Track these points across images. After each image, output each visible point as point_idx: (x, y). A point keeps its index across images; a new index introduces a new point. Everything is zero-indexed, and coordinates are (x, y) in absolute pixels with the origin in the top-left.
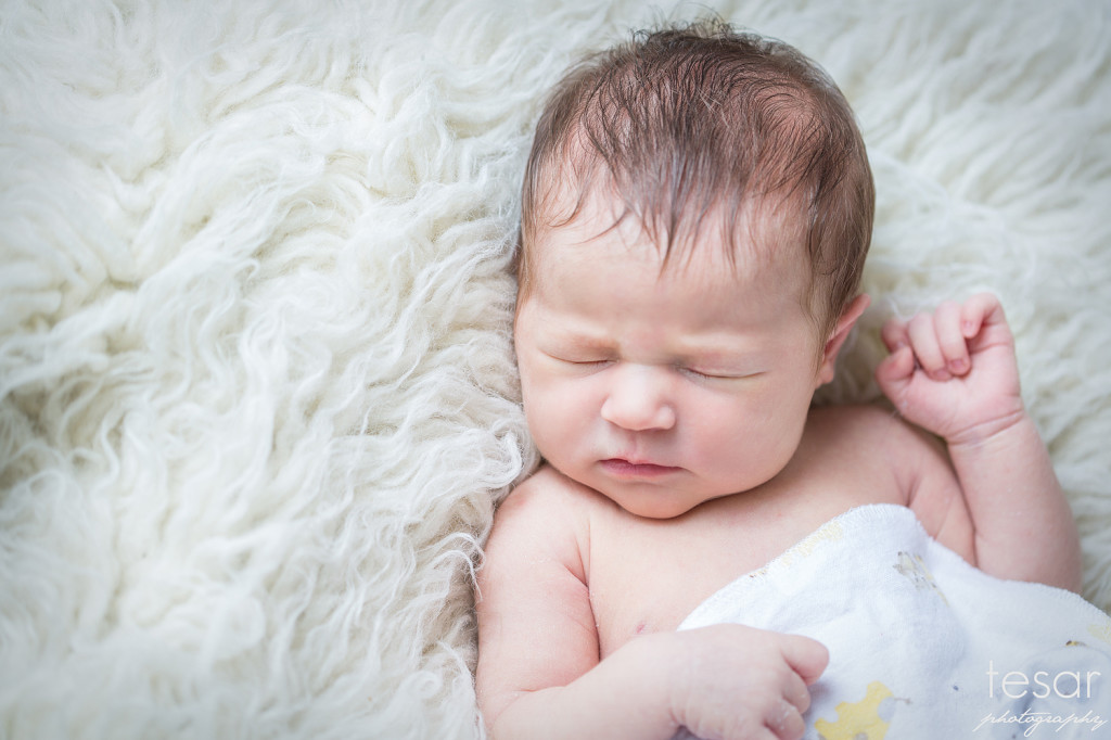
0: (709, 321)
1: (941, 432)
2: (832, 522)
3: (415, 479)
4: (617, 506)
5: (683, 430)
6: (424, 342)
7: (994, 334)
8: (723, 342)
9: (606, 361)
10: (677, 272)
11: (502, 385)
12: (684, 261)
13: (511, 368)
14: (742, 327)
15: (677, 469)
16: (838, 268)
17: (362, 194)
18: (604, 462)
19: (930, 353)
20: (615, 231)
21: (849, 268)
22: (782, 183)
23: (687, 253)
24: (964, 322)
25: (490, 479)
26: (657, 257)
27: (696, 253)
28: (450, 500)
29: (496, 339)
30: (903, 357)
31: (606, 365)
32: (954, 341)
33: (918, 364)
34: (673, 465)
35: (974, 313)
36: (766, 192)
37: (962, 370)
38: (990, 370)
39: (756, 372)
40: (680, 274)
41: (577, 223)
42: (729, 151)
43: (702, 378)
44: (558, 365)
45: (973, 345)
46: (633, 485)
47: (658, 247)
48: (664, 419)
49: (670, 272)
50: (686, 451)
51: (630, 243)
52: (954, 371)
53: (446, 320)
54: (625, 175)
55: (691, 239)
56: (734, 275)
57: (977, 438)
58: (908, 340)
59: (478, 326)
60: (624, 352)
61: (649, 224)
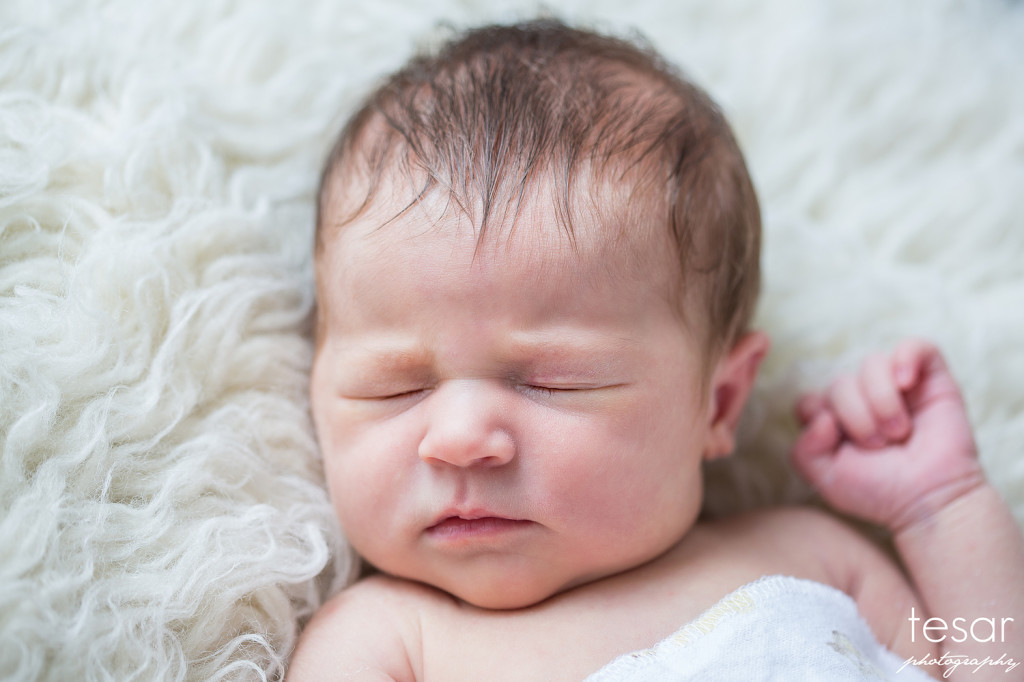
0: (546, 308)
1: (882, 516)
2: (739, 592)
3: (181, 562)
4: (456, 600)
5: (527, 464)
6: (188, 397)
7: (936, 386)
8: (568, 338)
9: (420, 391)
10: (498, 245)
11: (299, 463)
12: (507, 231)
13: (310, 445)
14: (593, 318)
15: (526, 523)
16: (716, 266)
17: (100, 215)
18: (431, 529)
19: (856, 412)
20: (417, 208)
21: (733, 272)
22: (630, 144)
23: (510, 221)
24: (895, 369)
25: (284, 569)
26: (470, 230)
27: (521, 220)
28: (232, 594)
29: (287, 406)
30: (823, 425)
31: (423, 395)
32: (886, 391)
33: (844, 437)
34: (519, 516)
35: (907, 356)
36: (610, 154)
37: (899, 432)
38: (935, 431)
39: (616, 381)
40: (502, 248)
41: (372, 211)
42: (557, 109)
43: (546, 394)
44: (363, 407)
45: (912, 397)
46: (472, 556)
47: (472, 218)
48: (498, 445)
49: (489, 247)
50: (534, 494)
51: (434, 219)
52: (892, 435)
53: (217, 372)
54: (427, 146)
55: (514, 204)
56: (574, 245)
57: (928, 512)
58: (828, 405)
59: (262, 386)
60: (442, 366)
61: (459, 192)
